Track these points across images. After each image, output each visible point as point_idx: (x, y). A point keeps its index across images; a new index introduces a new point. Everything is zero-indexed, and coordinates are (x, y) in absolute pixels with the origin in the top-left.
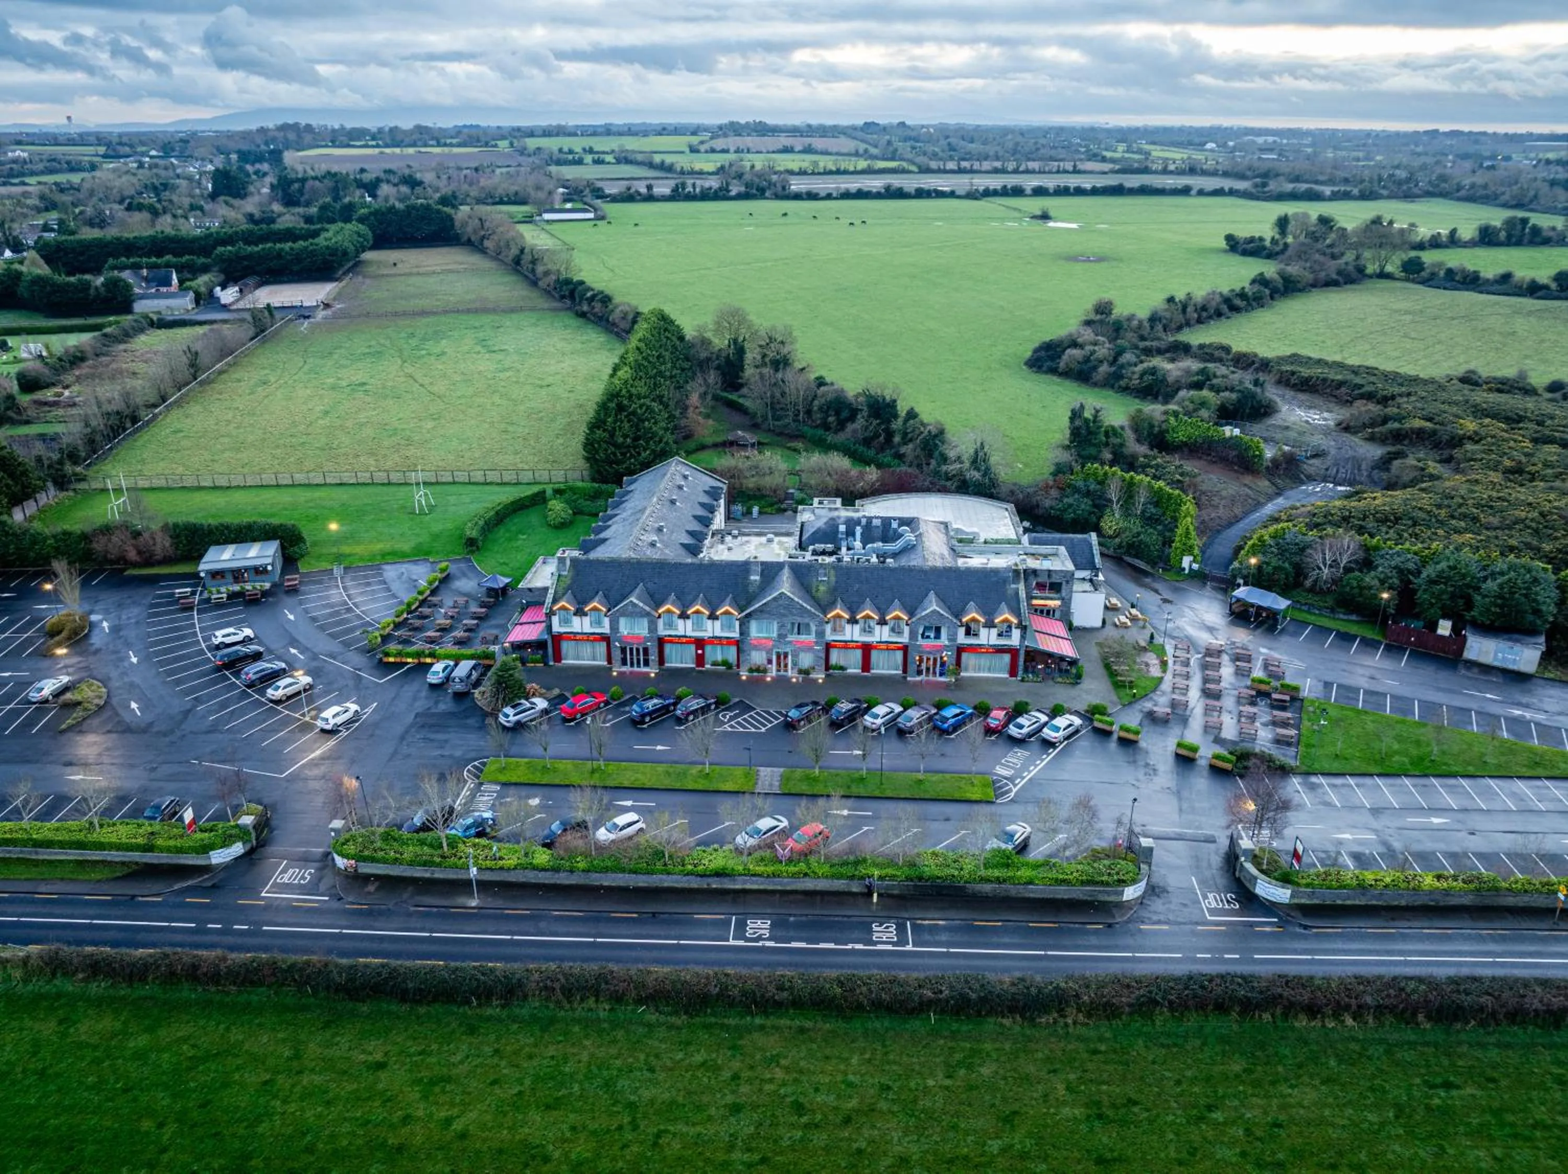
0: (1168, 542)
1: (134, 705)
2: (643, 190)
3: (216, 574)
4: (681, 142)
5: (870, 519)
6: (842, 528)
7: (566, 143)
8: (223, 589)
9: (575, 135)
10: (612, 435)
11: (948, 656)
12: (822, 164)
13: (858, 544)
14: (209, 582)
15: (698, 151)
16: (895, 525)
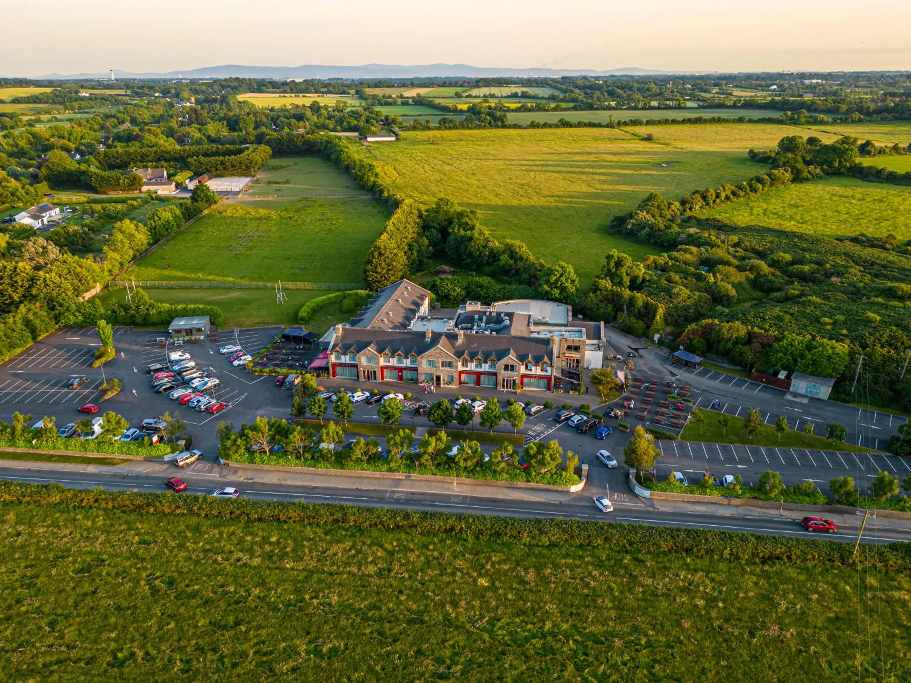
0: (648, 327)
1: (134, 391)
2: (424, 123)
3: (178, 331)
4: (452, 91)
5: (490, 313)
6: (476, 317)
7: (387, 91)
8: (181, 339)
9: (393, 86)
10: (376, 268)
11: (518, 379)
12: (529, 105)
13: (483, 324)
14: (173, 334)
15: (461, 97)
16: (502, 315)
